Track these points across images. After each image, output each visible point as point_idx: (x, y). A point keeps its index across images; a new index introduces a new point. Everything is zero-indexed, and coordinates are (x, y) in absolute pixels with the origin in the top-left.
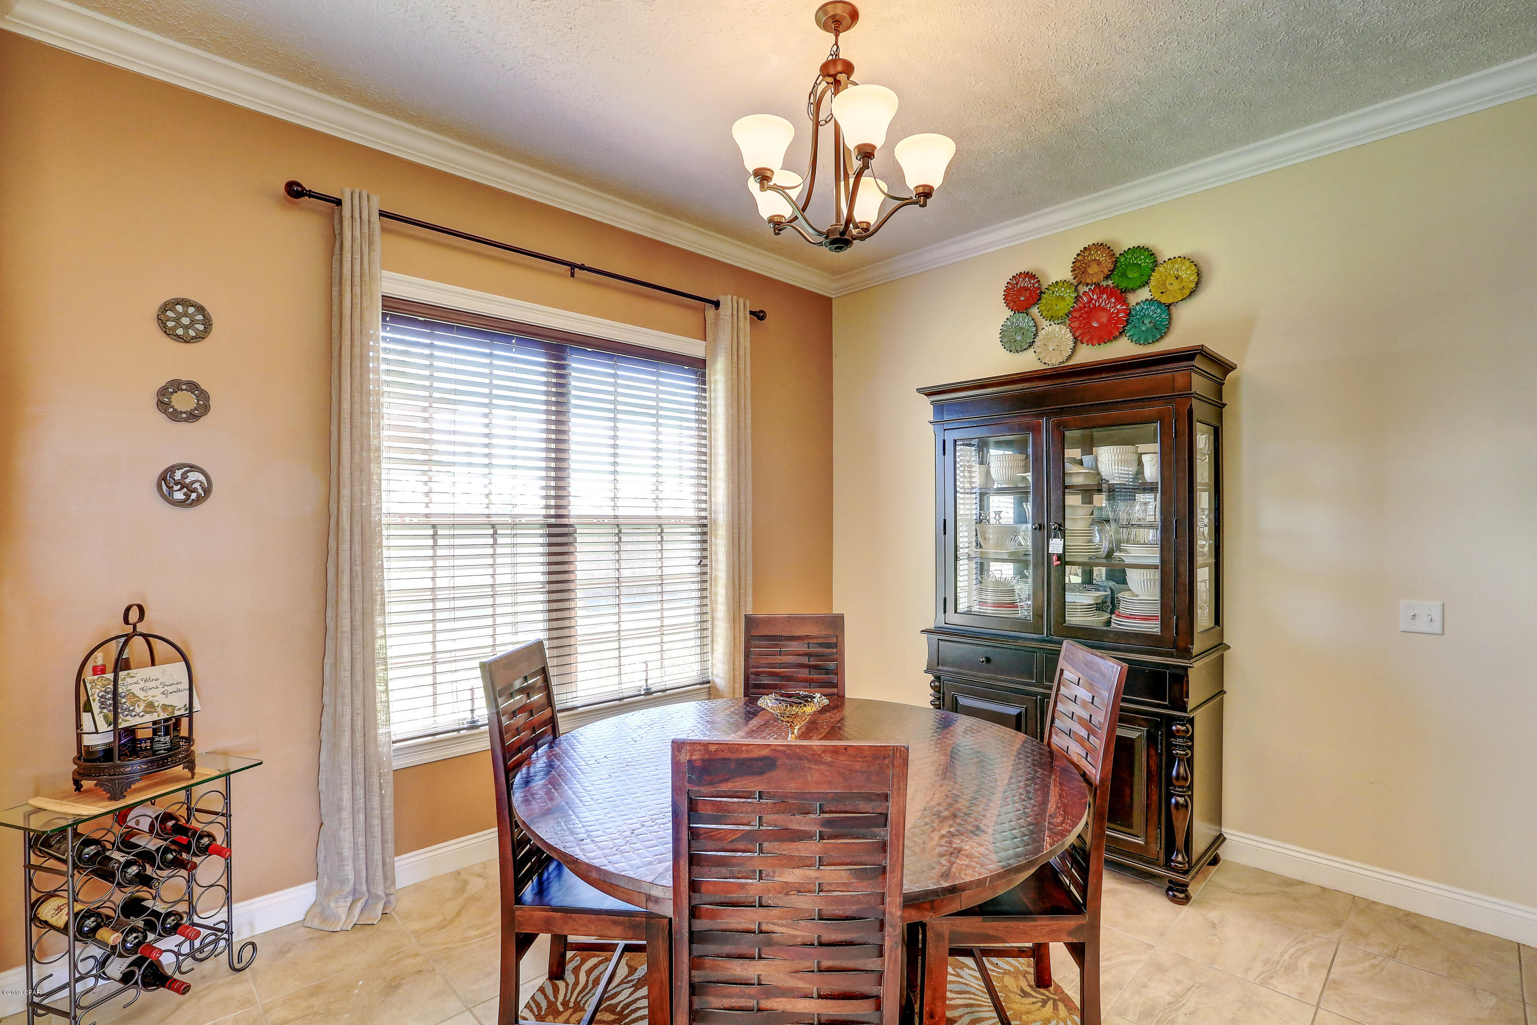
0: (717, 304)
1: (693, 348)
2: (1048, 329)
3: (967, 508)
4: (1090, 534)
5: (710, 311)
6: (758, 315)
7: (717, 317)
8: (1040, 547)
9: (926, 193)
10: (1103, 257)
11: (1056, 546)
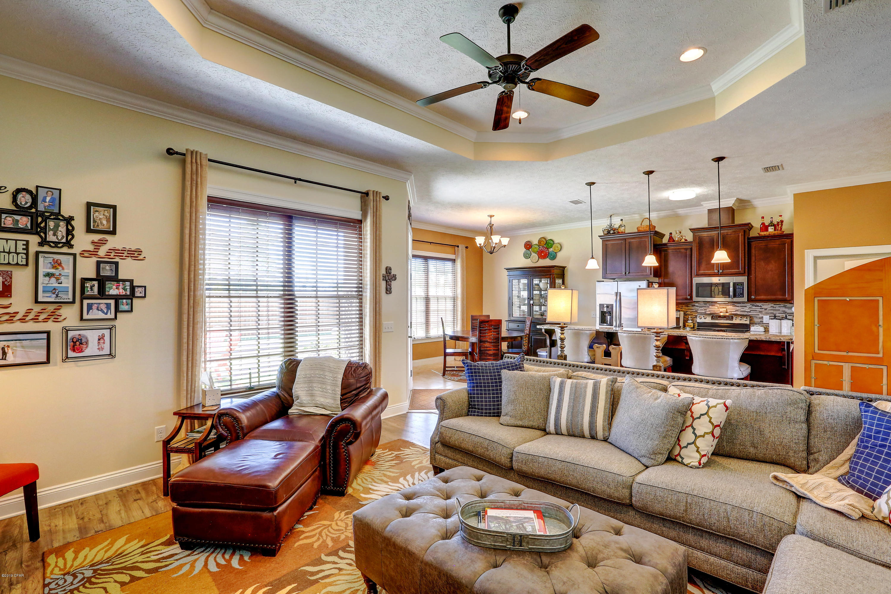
0: (458, 246)
1: (452, 257)
2: (533, 254)
3: (515, 293)
4: (539, 300)
5: (456, 248)
6: (467, 247)
7: (458, 249)
8: (529, 302)
9: (505, 246)
10: (543, 240)
11: (532, 302)
